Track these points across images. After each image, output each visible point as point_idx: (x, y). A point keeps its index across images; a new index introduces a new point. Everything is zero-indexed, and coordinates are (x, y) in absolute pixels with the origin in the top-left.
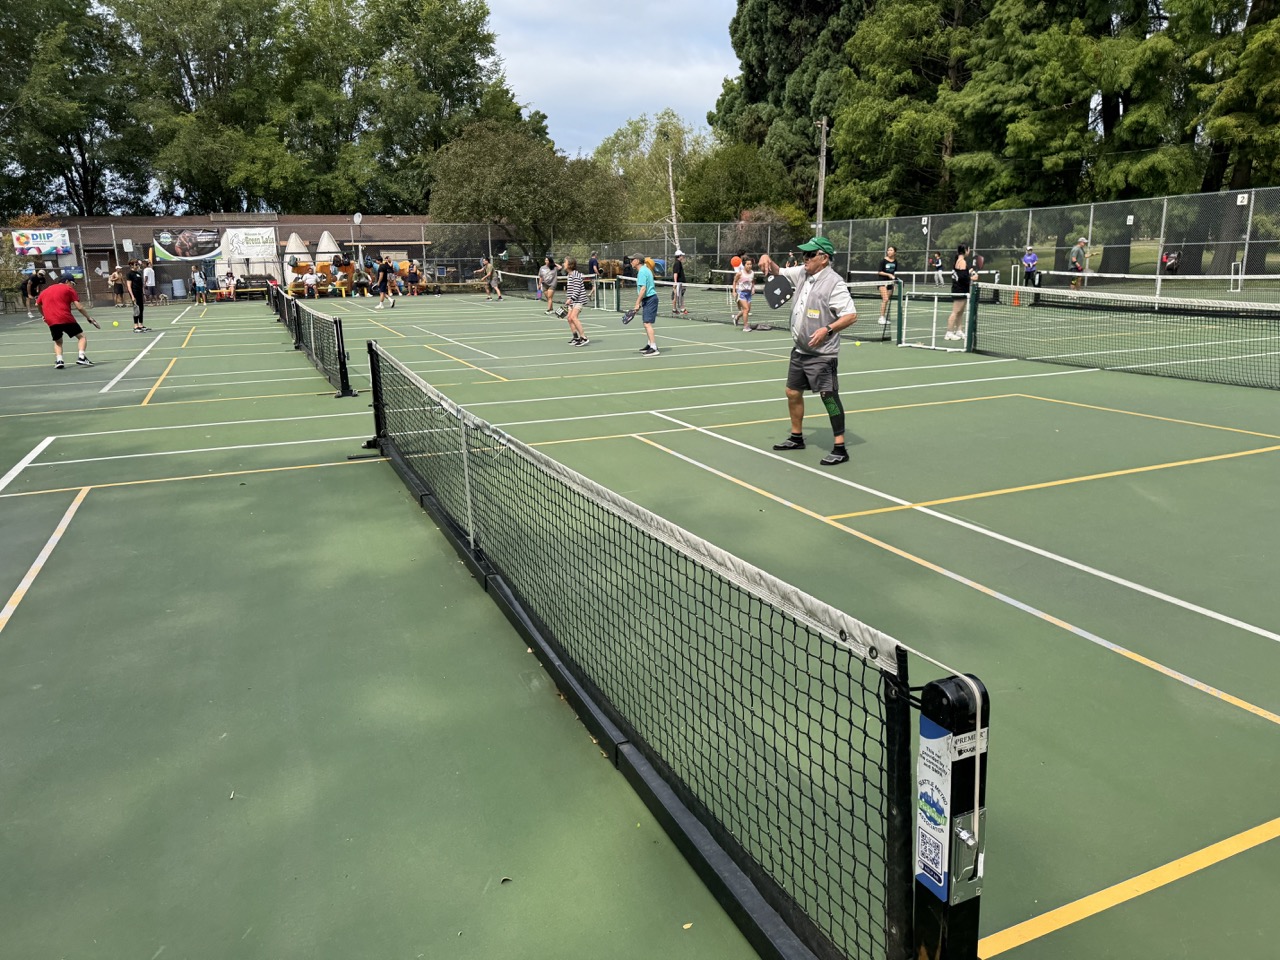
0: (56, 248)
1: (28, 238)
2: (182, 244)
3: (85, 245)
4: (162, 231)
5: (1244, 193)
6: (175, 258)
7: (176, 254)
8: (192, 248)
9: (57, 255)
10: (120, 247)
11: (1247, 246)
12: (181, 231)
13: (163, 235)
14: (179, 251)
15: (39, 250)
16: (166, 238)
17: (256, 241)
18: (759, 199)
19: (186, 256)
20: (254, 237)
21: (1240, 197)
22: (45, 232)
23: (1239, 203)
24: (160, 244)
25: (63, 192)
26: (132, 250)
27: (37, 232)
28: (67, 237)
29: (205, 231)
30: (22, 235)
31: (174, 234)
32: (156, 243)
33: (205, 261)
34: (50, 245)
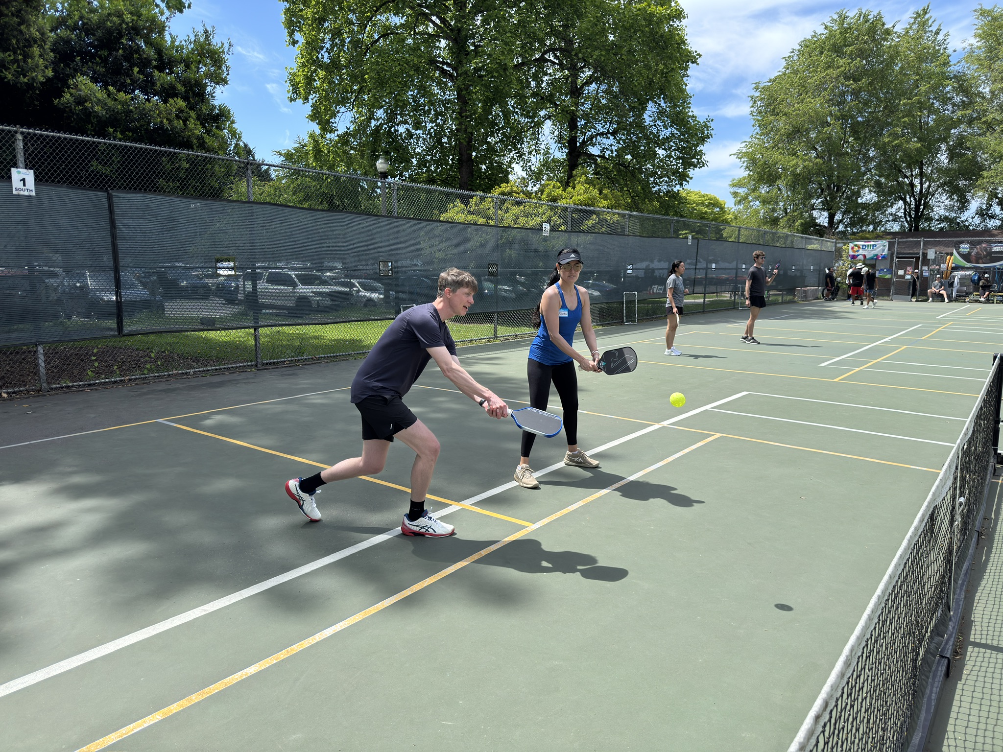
0: (877, 255)
1: (859, 247)
2: (977, 252)
3: (897, 253)
4: (962, 242)
7: (969, 261)
8: (985, 256)
9: (876, 259)
10: (925, 255)
12: (980, 243)
13: (962, 246)
14: (974, 259)
15: (865, 256)
16: (965, 248)
22: (872, 243)
24: (958, 253)
25: (901, 214)
26: (933, 257)
27: (867, 244)
28: (887, 247)
30: (856, 245)
31: (973, 244)
32: (955, 252)
33: (994, 267)
34: (875, 252)
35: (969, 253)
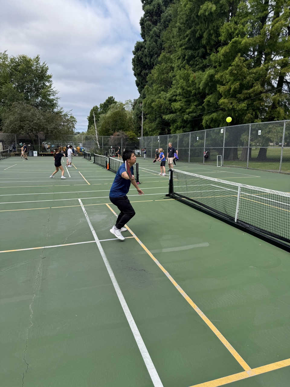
5: (222, 129)
11: (224, 149)
18: (120, 129)
21: (221, 130)
23: (221, 133)
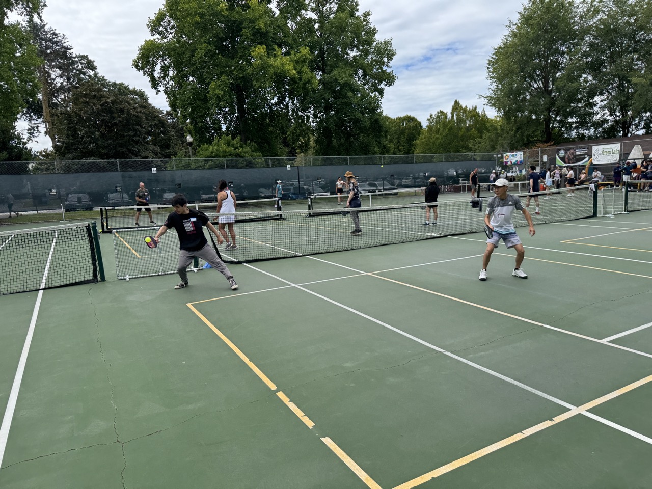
0: (517, 161)
1: (508, 157)
2: (569, 156)
4: (560, 150)
6: (565, 165)
7: (565, 162)
8: (573, 159)
9: (517, 164)
10: (542, 157)
12: (569, 150)
14: (567, 160)
15: (511, 162)
16: (562, 153)
17: (608, 153)
19: (569, 163)
20: (607, 150)
22: (515, 153)
24: (559, 157)
26: (546, 161)
27: (512, 154)
28: (522, 156)
29: (580, 148)
30: (507, 155)
31: (566, 150)
32: (557, 157)
33: (579, 166)
34: (516, 159)
35: (564, 157)
